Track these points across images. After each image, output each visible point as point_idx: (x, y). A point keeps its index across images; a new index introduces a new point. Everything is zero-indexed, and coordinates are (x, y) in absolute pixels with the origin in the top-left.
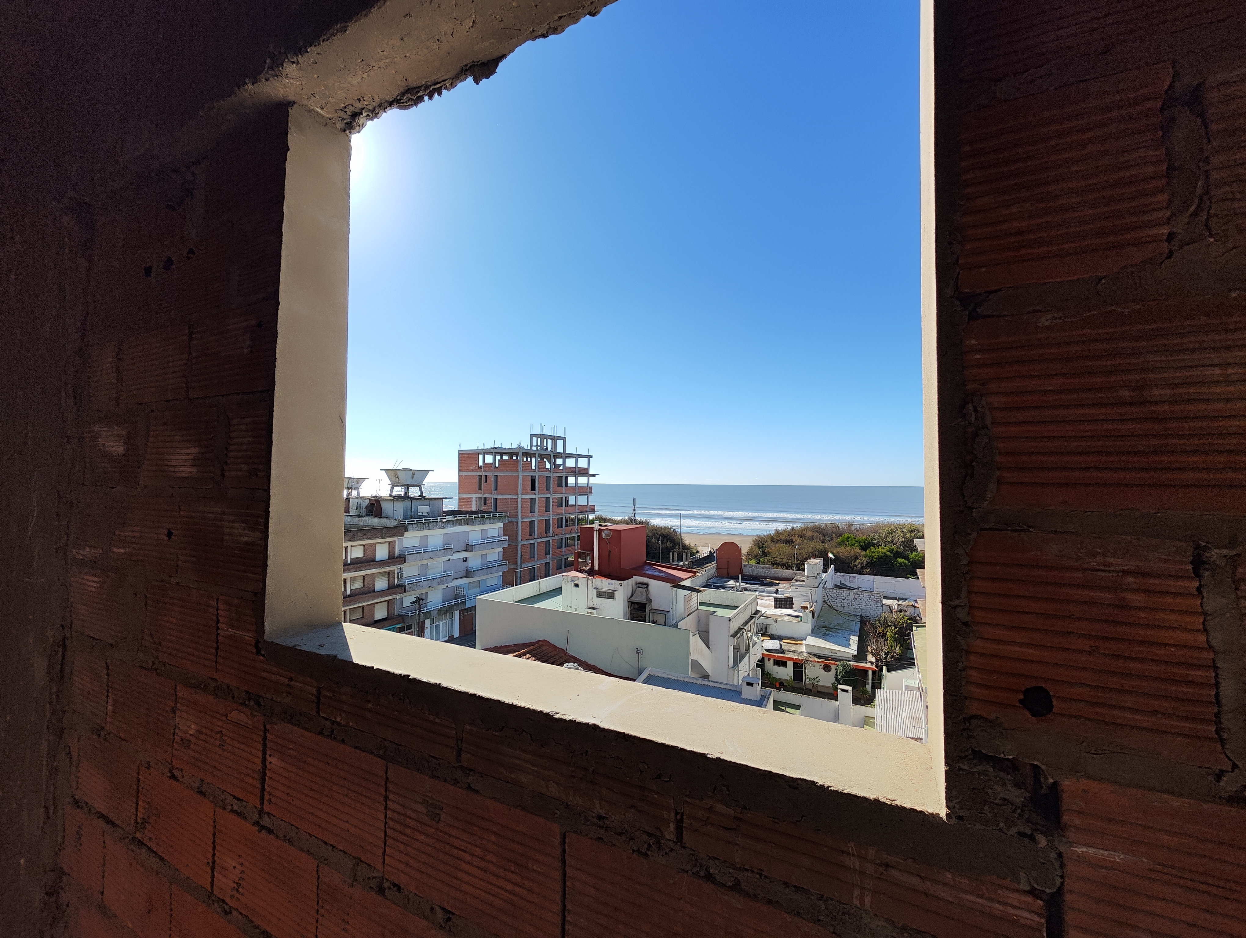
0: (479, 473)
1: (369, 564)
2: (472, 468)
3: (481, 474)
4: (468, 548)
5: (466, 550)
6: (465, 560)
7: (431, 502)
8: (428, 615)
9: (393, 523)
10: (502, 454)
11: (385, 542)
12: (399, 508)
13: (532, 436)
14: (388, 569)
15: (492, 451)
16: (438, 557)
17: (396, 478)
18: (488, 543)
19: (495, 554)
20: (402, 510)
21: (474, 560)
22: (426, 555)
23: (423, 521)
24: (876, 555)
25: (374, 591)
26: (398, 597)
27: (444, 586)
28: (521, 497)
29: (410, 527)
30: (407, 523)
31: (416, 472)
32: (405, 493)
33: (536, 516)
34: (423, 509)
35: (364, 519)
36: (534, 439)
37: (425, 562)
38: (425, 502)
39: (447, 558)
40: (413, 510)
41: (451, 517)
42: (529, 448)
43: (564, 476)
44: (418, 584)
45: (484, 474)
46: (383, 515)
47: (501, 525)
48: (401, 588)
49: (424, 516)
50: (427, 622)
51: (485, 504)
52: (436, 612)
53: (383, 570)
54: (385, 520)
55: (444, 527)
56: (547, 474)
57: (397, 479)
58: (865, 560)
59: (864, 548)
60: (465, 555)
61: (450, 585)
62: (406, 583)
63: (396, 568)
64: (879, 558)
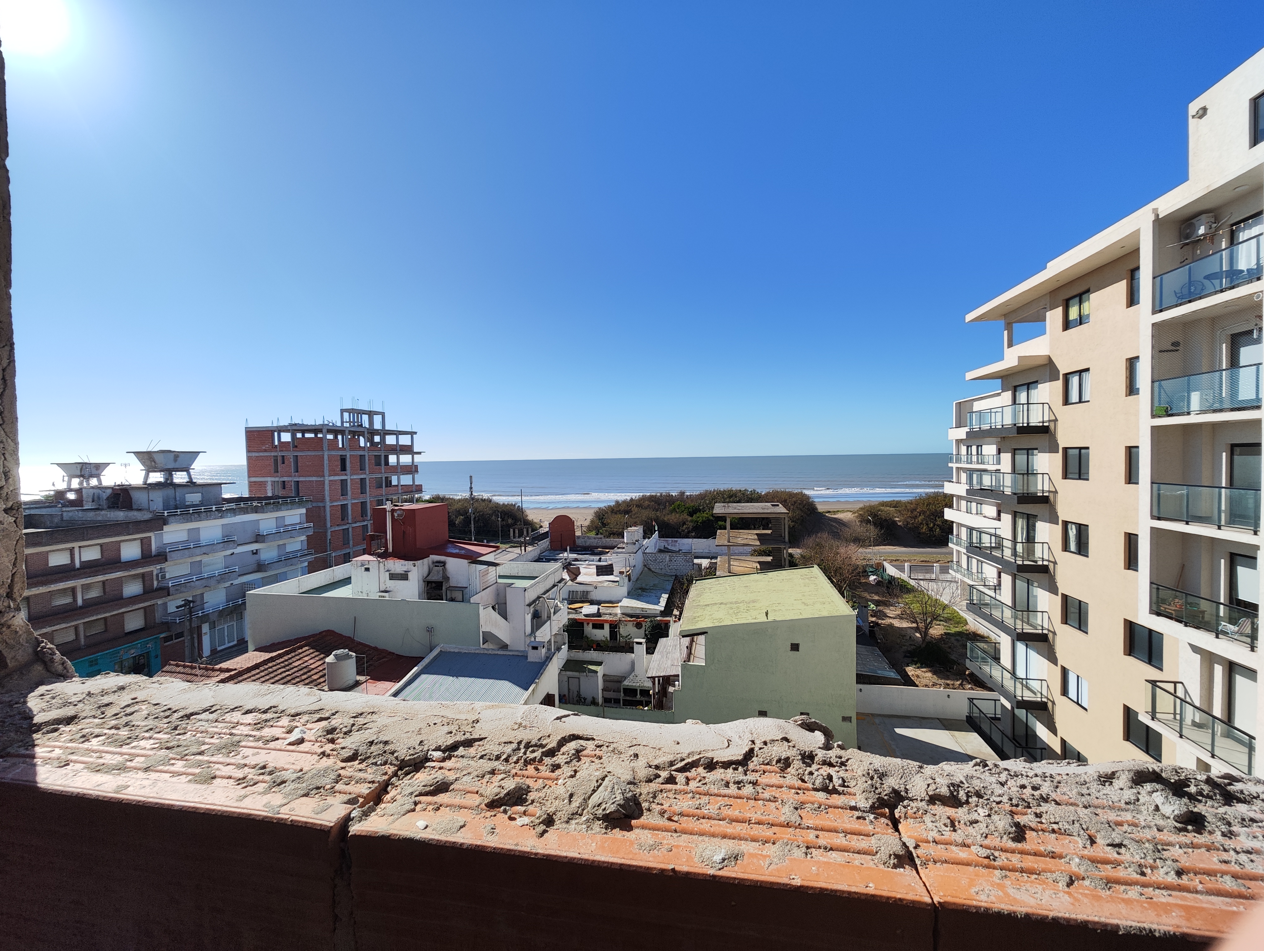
0: (273, 454)
1: (110, 566)
2: (264, 448)
3: (276, 454)
4: (259, 538)
5: (256, 542)
6: (255, 553)
7: (205, 489)
8: (205, 618)
9: (147, 516)
10: (303, 432)
11: (135, 539)
12: (158, 498)
13: (342, 411)
14: (141, 570)
15: (289, 428)
16: (215, 551)
17: (151, 461)
18: (286, 531)
19: (296, 544)
20: (161, 500)
21: (268, 552)
22: (198, 551)
23: (191, 512)
24: (700, 520)
25: (121, 598)
26: (160, 602)
27: (227, 584)
28: (327, 479)
29: (171, 519)
30: (166, 514)
31: (181, 455)
32: (167, 479)
33: (349, 498)
34: (194, 498)
35: (103, 512)
36: (346, 415)
37: (198, 559)
38: (195, 489)
39: (229, 552)
40: (178, 499)
41: (233, 505)
42: (339, 424)
43: (383, 455)
44: (189, 584)
45: (280, 454)
46: (134, 507)
47: (303, 511)
48: (165, 591)
49: (193, 506)
50: (205, 628)
51: (284, 488)
52: (216, 614)
53: (133, 572)
54: (135, 513)
55: (221, 517)
56: (362, 453)
57: (153, 463)
58: (691, 525)
59: (691, 514)
60: (255, 547)
61: (236, 582)
62: (170, 585)
63: (154, 569)
64: (703, 522)
